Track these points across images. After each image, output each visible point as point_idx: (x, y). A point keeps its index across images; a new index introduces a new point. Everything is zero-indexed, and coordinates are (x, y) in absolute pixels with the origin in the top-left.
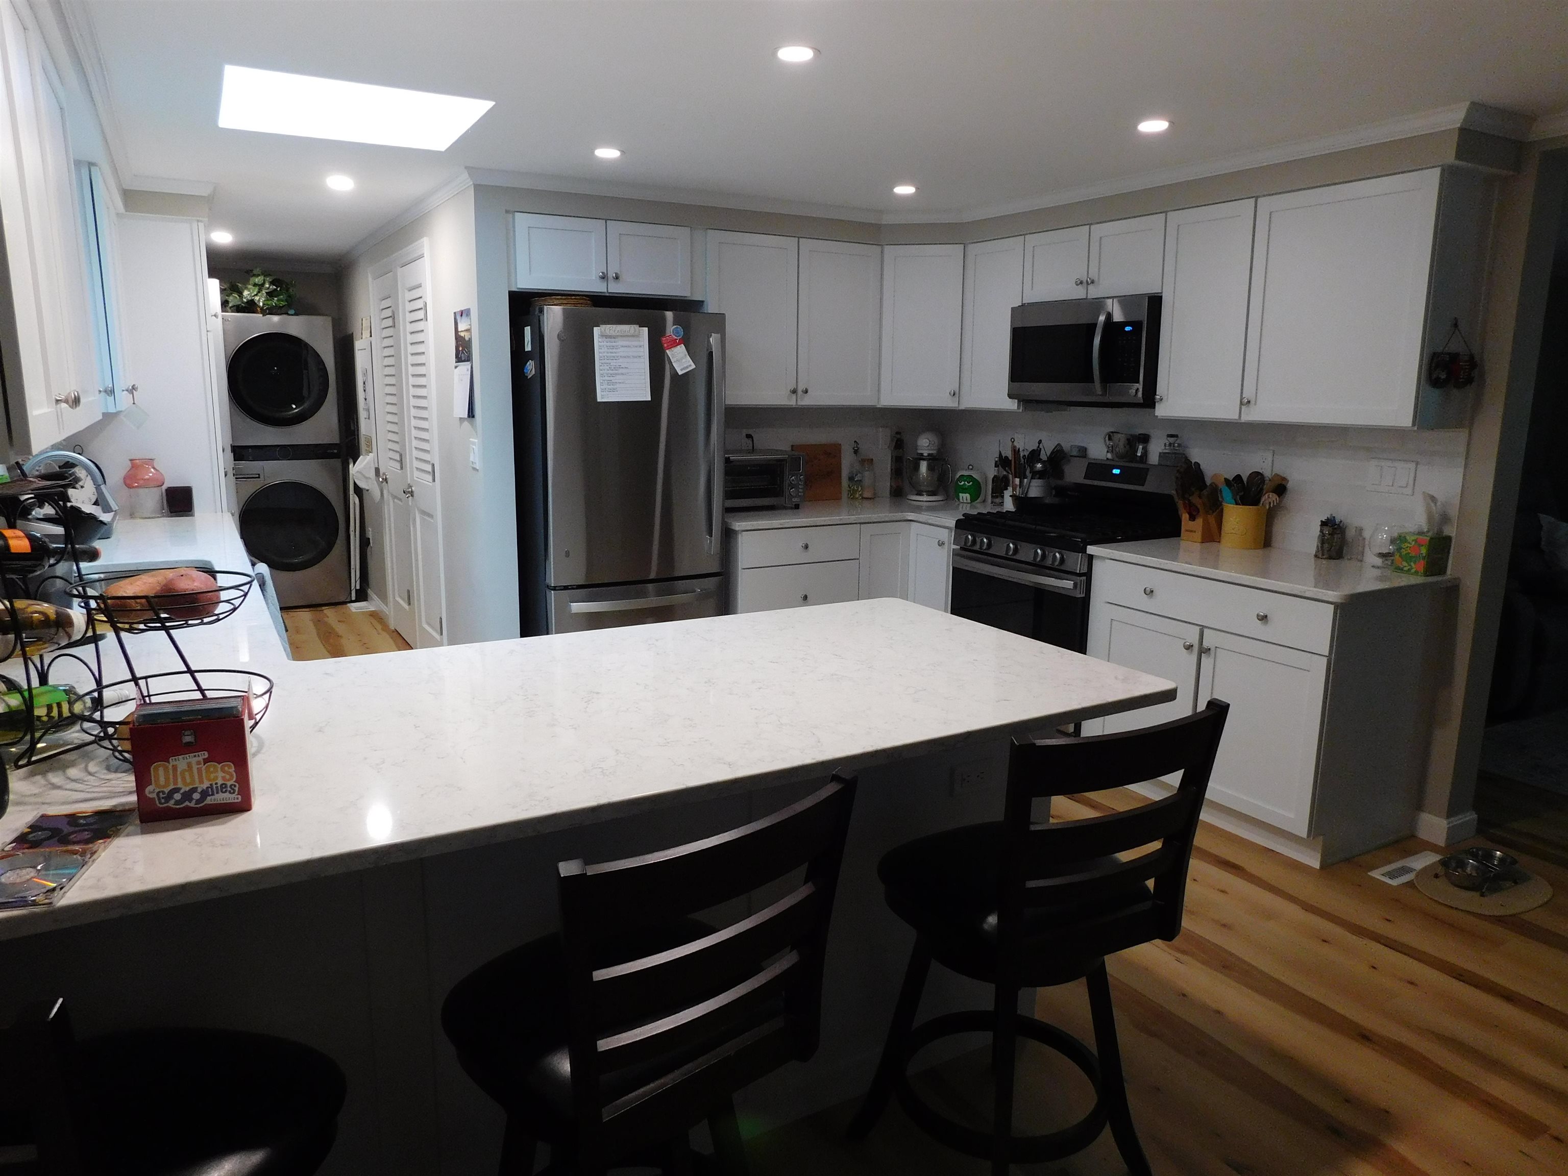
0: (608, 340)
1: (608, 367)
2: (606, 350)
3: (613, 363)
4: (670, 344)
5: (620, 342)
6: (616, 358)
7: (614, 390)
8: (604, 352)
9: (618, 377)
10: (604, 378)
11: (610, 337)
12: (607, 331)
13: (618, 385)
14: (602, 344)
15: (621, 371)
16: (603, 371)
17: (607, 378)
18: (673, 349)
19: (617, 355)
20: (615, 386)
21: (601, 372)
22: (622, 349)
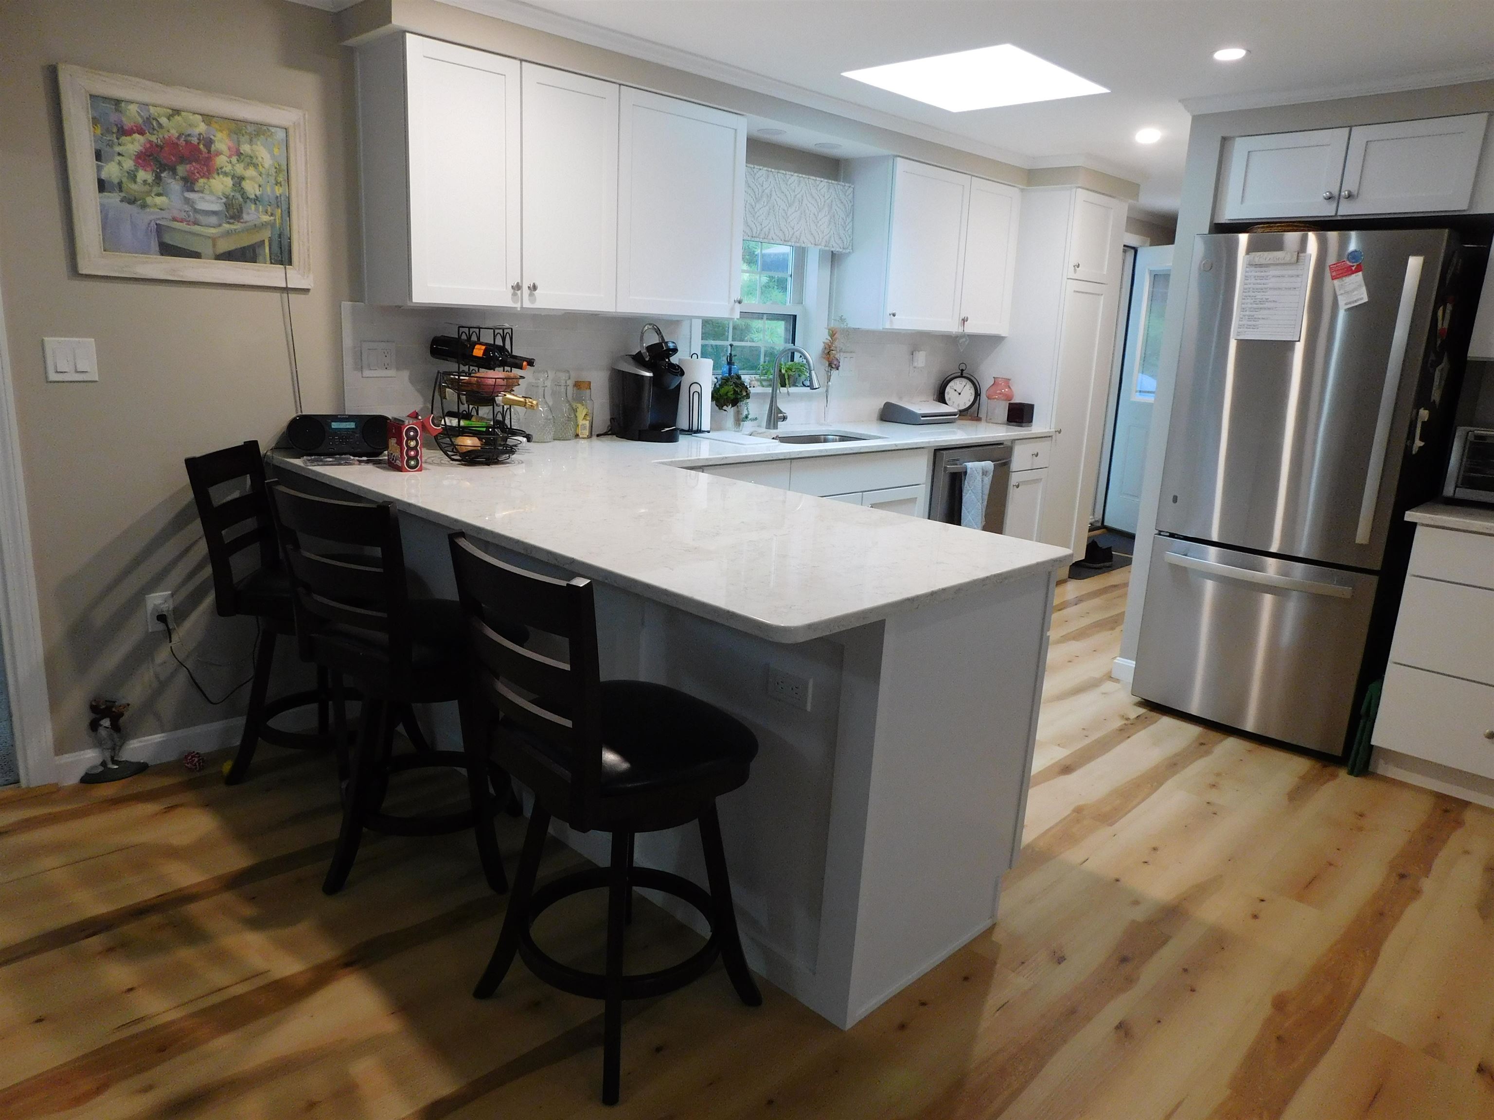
0: (1258, 269)
1: (1252, 301)
2: (1253, 281)
3: (1259, 296)
4: (1341, 272)
5: (1272, 272)
6: (1264, 290)
7: (1255, 327)
8: (1250, 284)
9: (1262, 312)
10: (1244, 313)
11: (1261, 266)
12: (1257, 259)
13: (1261, 322)
14: (1250, 274)
15: (1267, 305)
16: (1246, 306)
17: (1247, 313)
18: (1344, 278)
19: (1265, 286)
20: (1257, 323)
21: (1243, 306)
22: (1273, 280)
